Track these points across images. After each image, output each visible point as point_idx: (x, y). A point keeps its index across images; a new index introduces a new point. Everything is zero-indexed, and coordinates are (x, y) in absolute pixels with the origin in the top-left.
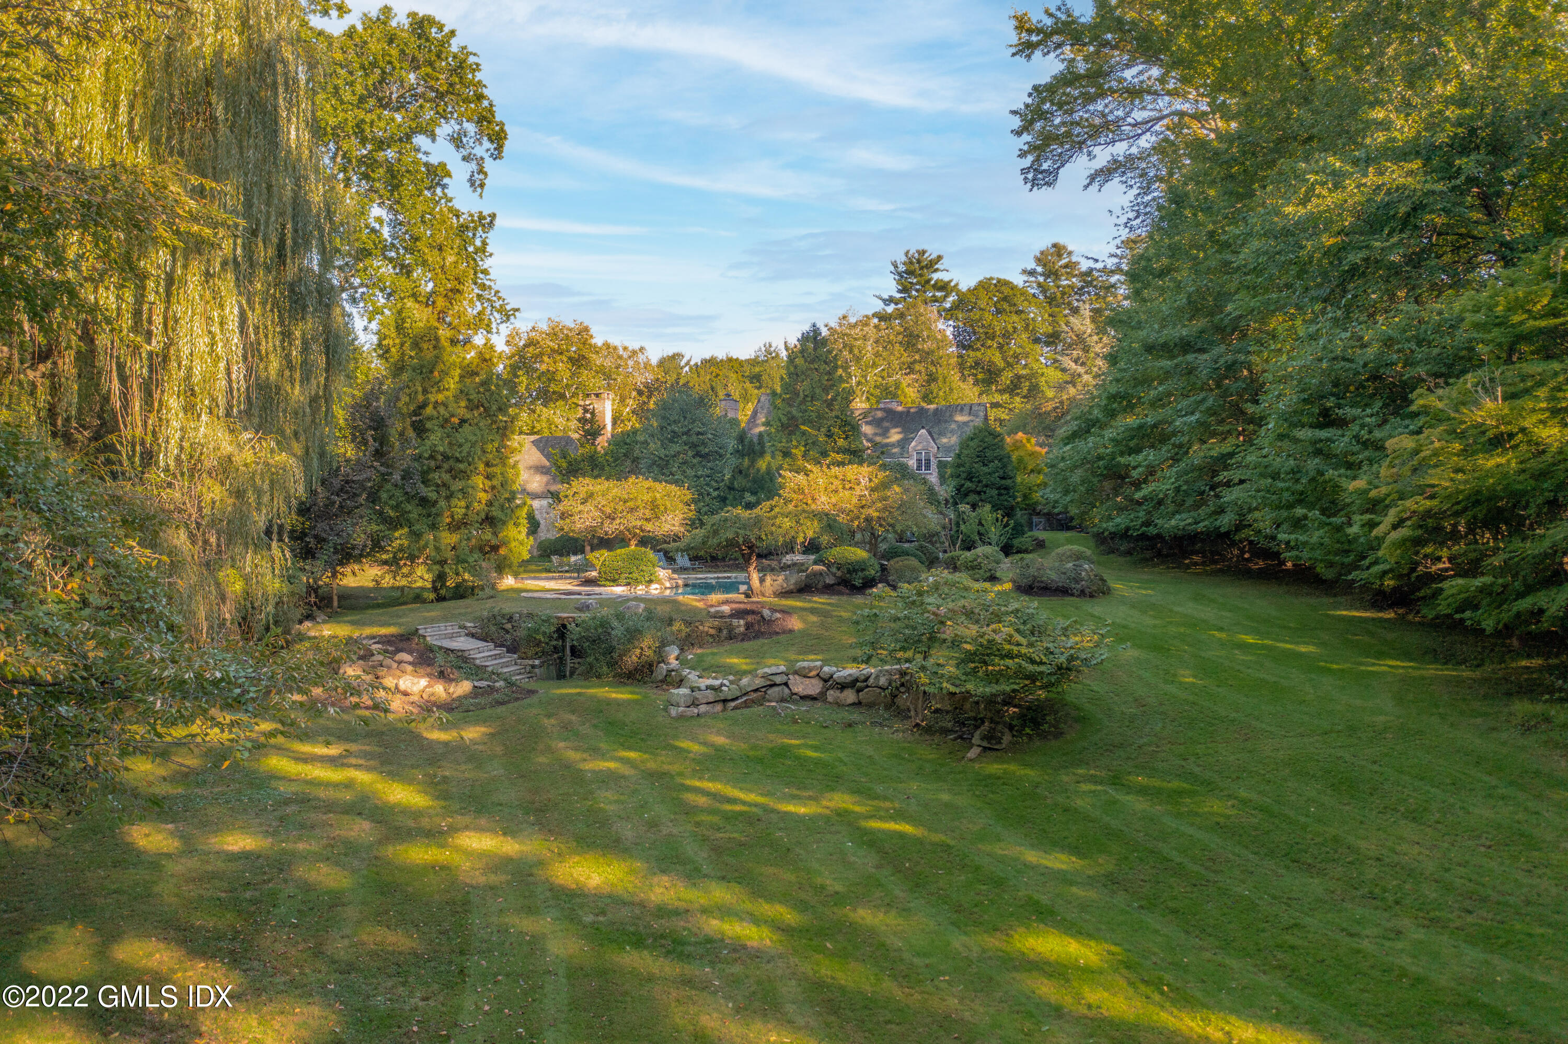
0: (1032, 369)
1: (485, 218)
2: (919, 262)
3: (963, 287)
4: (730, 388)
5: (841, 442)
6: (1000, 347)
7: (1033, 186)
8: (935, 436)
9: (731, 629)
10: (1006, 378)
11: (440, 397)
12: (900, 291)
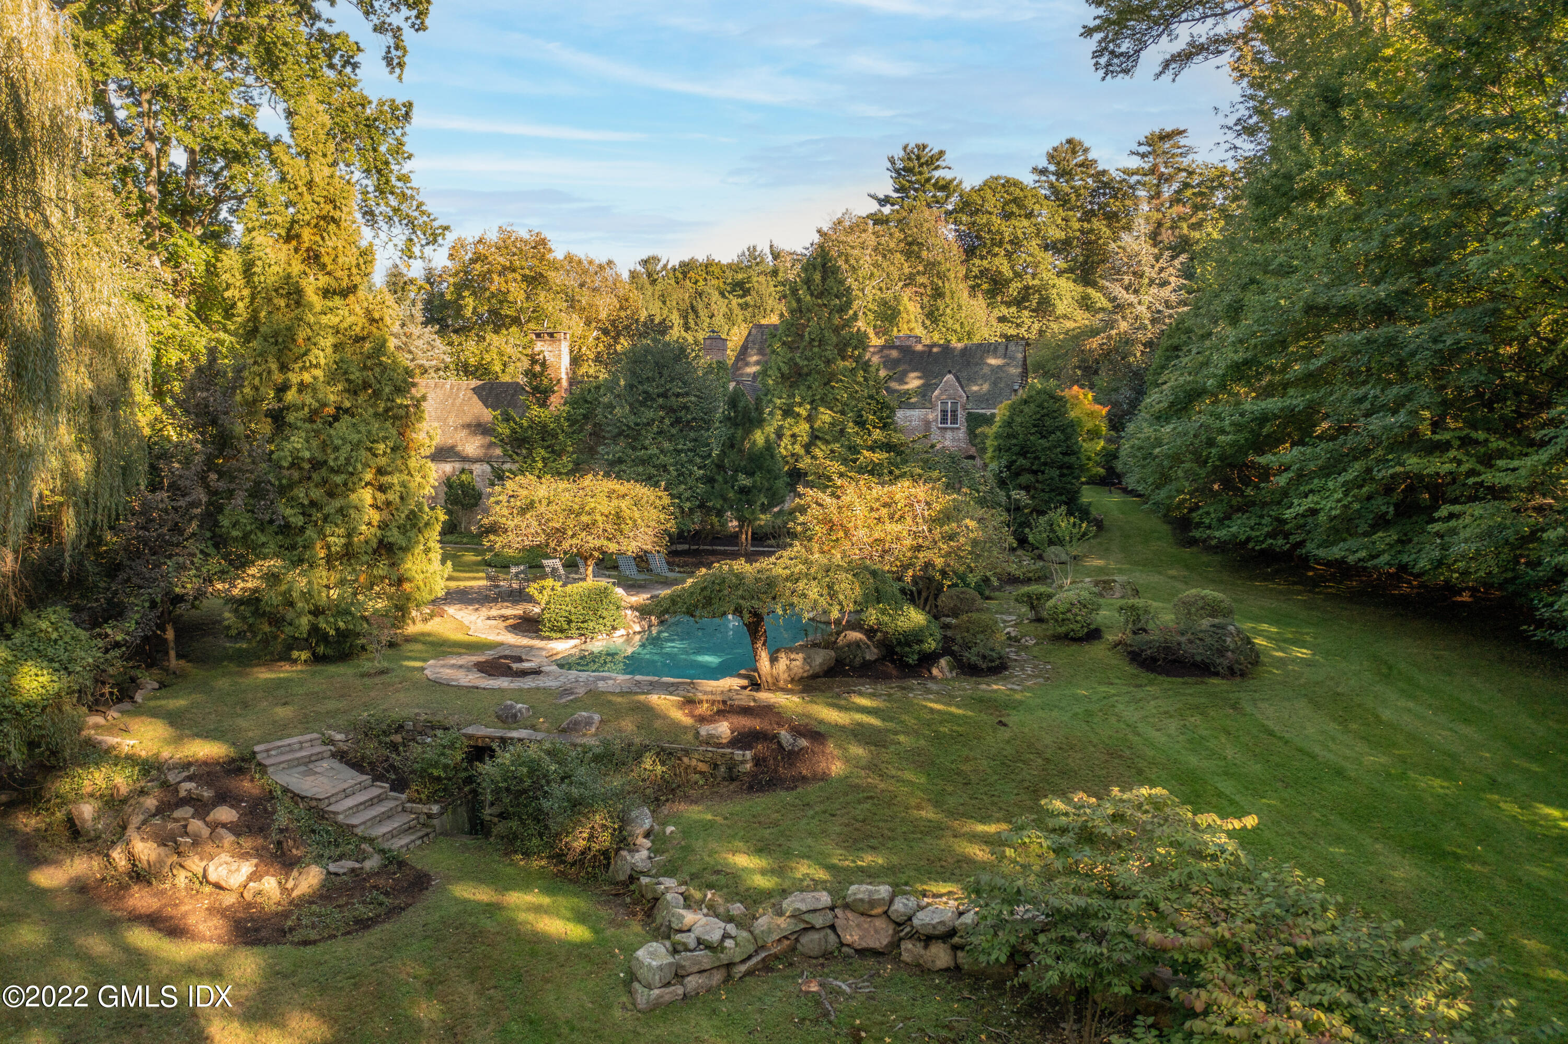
0: (1041, 280)
1: (397, 109)
2: (918, 157)
3: (967, 186)
4: (714, 306)
5: (877, 434)
6: (1009, 255)
7: (1106, 74)
8: (964, 382)
9: (732, 766)
10: (1014, 288)
11: (307, 377)
12: (896, 191)
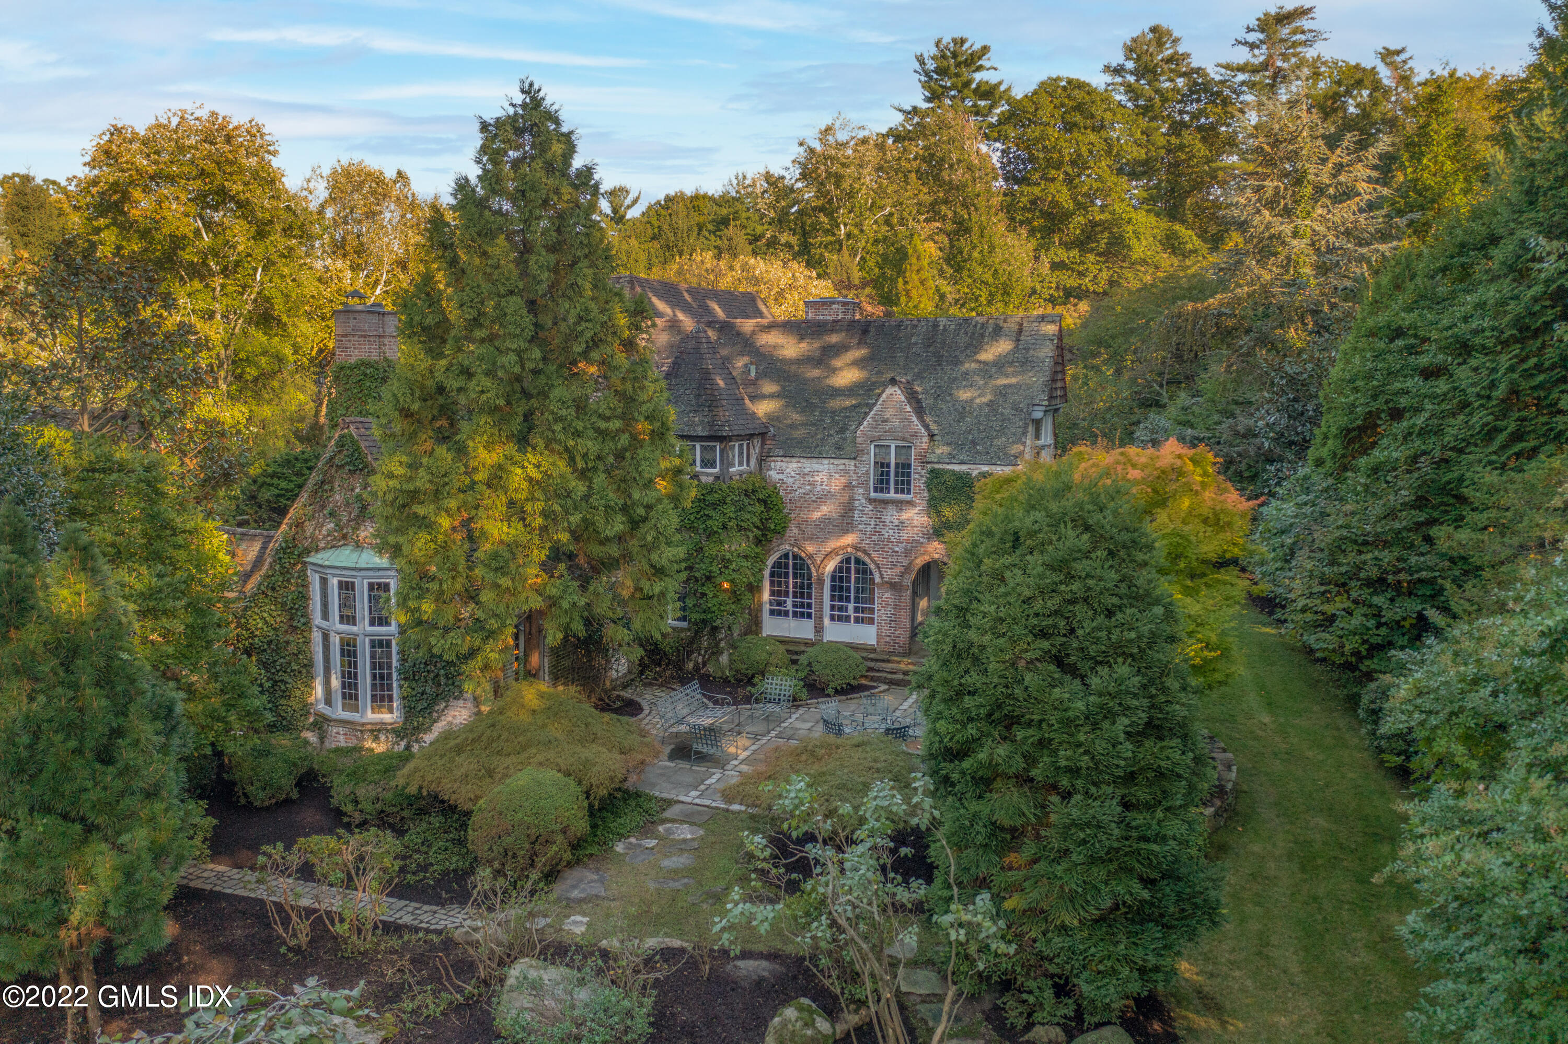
0: (1113, 213)
2: (955, 55)
3: (1018, 93)
6: (1069, 180)
8: (926, 402)
10: (1075, 225)
12: (928, 100)
